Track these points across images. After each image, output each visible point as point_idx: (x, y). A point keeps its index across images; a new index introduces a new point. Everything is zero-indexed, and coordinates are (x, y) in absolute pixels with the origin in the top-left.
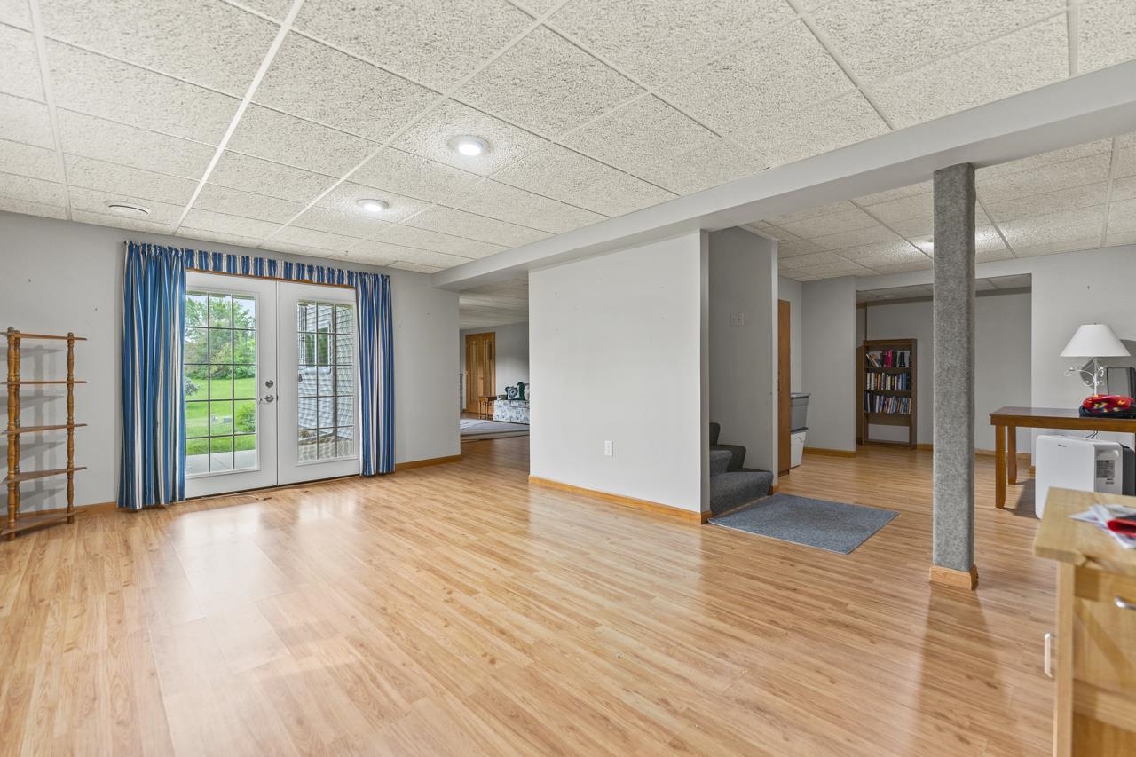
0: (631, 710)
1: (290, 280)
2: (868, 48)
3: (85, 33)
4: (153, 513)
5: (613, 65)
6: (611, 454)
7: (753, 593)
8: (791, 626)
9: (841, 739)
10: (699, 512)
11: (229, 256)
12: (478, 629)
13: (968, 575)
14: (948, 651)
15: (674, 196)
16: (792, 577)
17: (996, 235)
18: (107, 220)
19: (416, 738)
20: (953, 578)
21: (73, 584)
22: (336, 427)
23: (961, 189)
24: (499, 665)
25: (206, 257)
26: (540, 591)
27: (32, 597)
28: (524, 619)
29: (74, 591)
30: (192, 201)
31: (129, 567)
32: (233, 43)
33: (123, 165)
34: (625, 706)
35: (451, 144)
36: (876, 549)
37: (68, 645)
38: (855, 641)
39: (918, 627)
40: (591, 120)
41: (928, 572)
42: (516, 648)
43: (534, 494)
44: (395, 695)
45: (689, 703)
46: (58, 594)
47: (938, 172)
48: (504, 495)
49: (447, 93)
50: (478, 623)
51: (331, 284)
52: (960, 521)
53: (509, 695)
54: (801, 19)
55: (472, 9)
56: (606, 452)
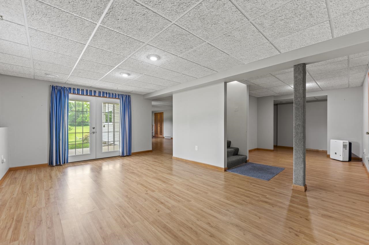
0: (199, 226)
1: (100, 97)
2: (271, 30)
3: (40, 26)
4: (58, 167)
5: (196, 35)
6: (197, 150)
7: (238, 192)
8: (249, 202)
9: (261, 235)
10: (224, 167)
11: (82, 90)
12: (155, 202)
13: (303, 187)
14: (295, 210)
15: (216, 72)
16: (251, 188)
17: (315, 83)
18: (45, 79)
19: (135, 233)
20: (299, 188)
21: (34, 188)
22: (114, 141)
23: (302, 71)
24: (160, 212)
25: (75, 90)
26: (174, 191)
27: (22, 191)
28: (169, 199)
29: (35, 190)
30: (71, 73)
31: (51, 183)
32: (83, 29)
33: (50, 63)
34: (197, 225)
35: (148, 57)
36: (277, 179)
37: (33, 205)
38: (267, 206)
39: (287, 202)
40: (190, 50)
41: (292, 186)
42: (166, 208)
43: (174, 162)
44: (129, 221)
45: (216, 224)
46: (30, 191)
47: (295, 66)
48: (164, 162)
49: (146, 43)
50: (155, 200)
51: (112, 98)
52: (301, 171)
53: (163, 221)
54: (250, 22)
55: (153, 19)
56: (196, 149)
